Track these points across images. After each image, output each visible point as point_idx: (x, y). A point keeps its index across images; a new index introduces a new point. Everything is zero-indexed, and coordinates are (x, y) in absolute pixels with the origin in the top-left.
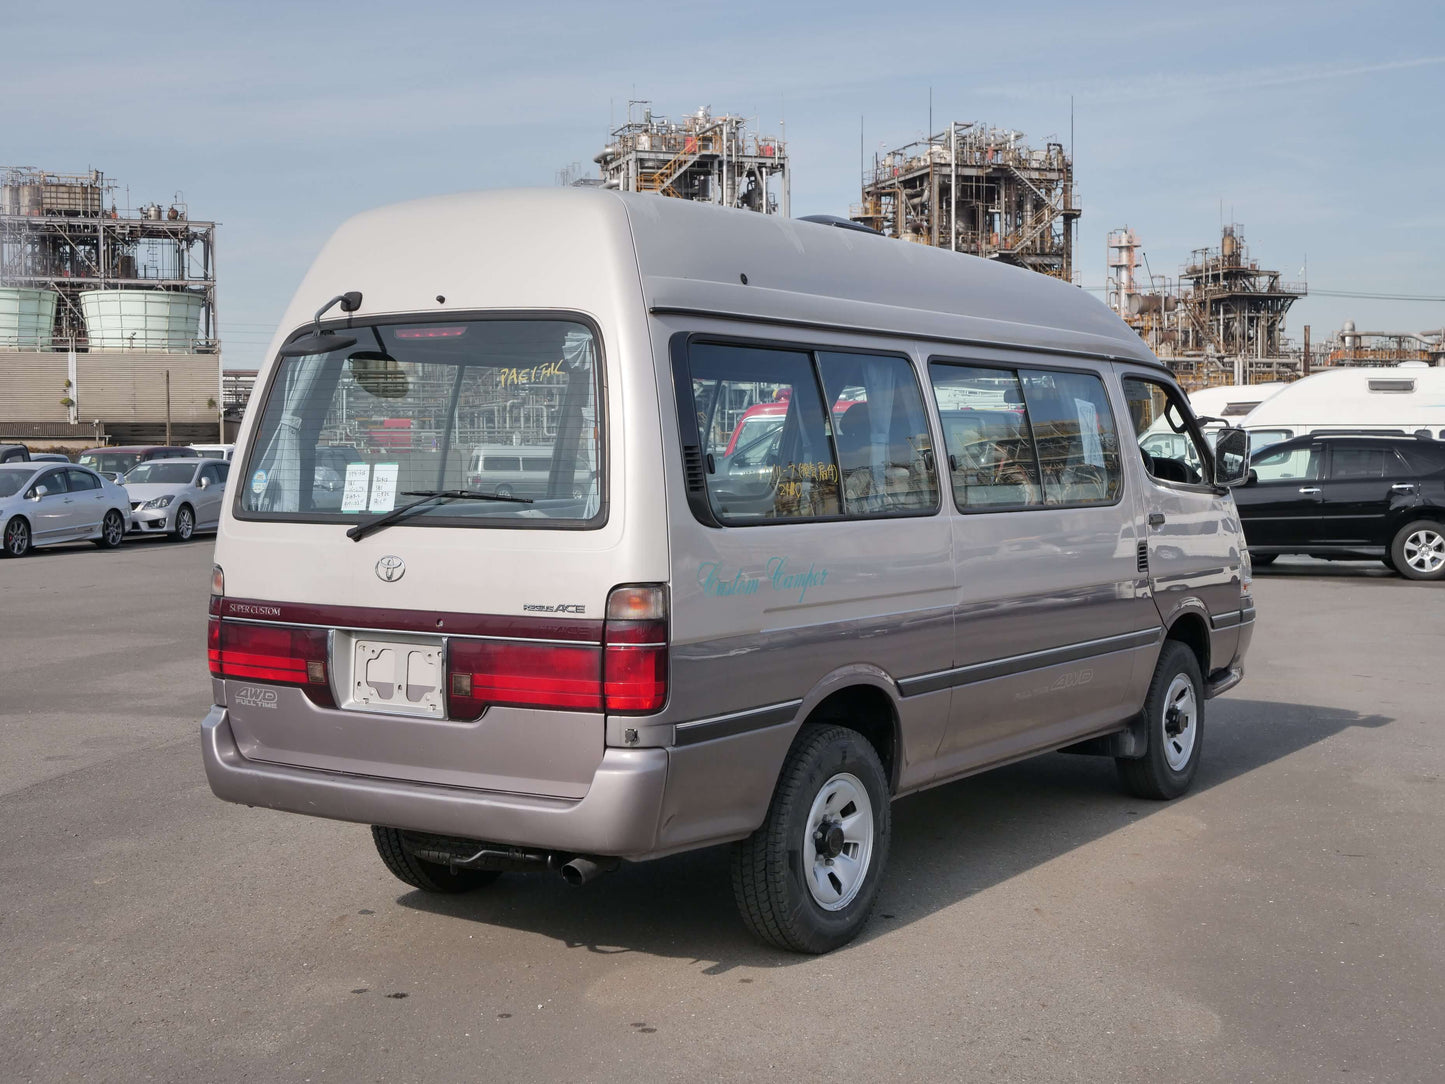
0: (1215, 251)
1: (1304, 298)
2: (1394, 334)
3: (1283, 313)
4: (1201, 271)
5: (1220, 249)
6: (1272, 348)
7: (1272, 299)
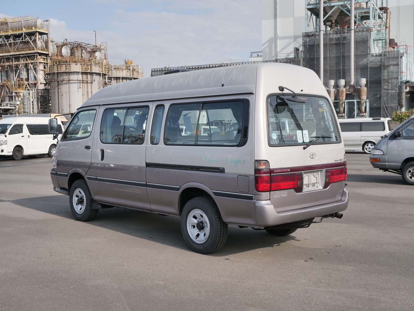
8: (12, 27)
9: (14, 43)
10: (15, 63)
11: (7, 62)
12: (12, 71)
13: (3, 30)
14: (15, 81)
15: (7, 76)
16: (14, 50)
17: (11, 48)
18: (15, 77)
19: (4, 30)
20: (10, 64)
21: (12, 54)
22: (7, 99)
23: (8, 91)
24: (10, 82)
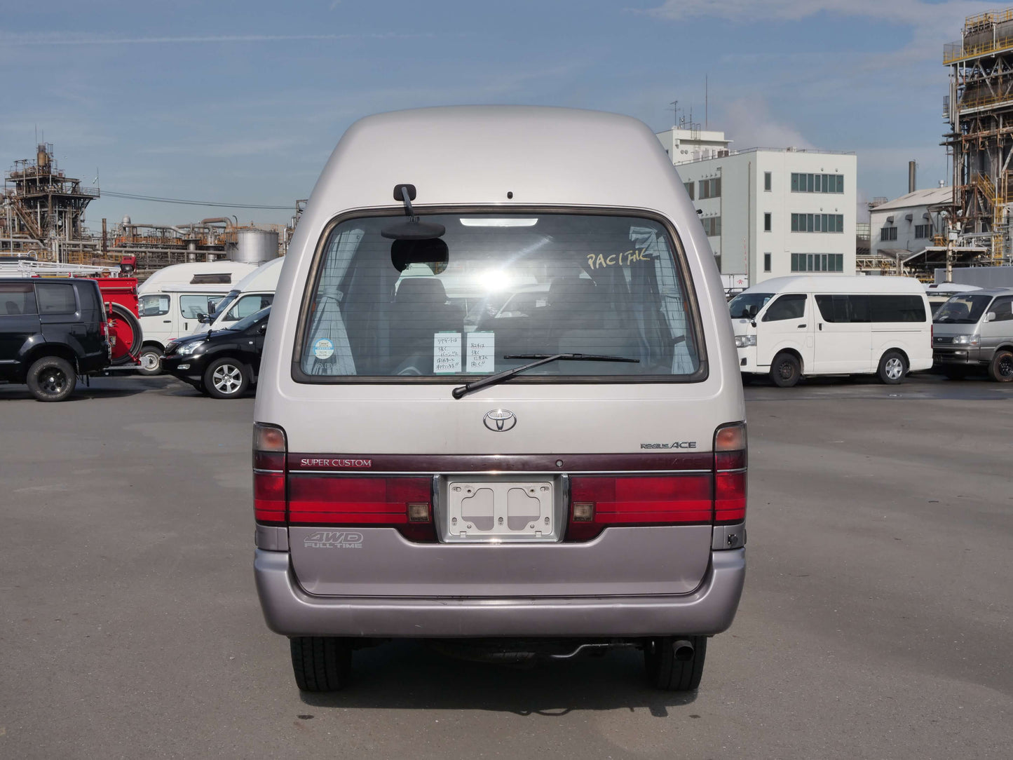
0: (32, 162)
1: (97, 199)
2: (159, 226)
3: (83, 209)
4: (22, 176)
5: (36, 161)
6: (76, 234)
7: (75, 198)
8: (1003, 33)
9: (1005, 76)
10: (1005, 129)
11: (984, 127)
12: (995, 152)
13: (978, 46)
14: (1001, 179)
15: (984, 167)
16: (1003, 94)
17: (996, 92)
18: (1003, 166)
19: (982, 45)
20: (992, 134)
21: (996, 105)
22: (979, 225)
23: (981, 205)
24: (988, 180)
